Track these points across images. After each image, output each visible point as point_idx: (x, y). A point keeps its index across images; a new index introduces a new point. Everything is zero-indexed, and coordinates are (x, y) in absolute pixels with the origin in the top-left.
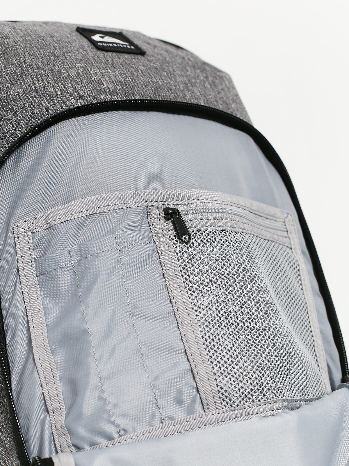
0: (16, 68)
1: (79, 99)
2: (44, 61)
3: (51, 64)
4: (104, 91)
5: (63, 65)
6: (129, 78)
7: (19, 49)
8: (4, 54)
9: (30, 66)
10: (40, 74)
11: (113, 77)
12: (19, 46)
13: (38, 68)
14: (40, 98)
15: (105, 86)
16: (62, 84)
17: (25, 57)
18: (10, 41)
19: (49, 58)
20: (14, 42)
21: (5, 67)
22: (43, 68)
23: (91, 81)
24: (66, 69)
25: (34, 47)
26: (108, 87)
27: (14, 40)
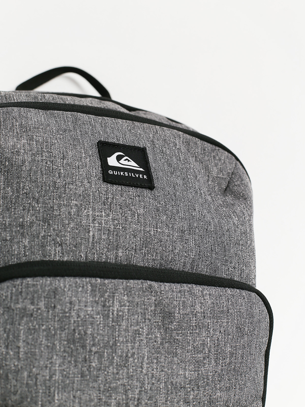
0: (13, 192)
1: (59, 246)
2: (42, 191)
3: (47, 197)
4: (87, 240)
5: (59, 200)
6: (120, 226)
7: (23, 171)
8: (8, 172)
9: (26, 194)
10: (33, 207)
11: (103, 223)
12: (25, 168)
13: (34, 198)
14: (22, 234)
15: (91, 234)
16: (49, 225)
17: (26, 182)
18: (18, 159)
19: (48, 188)
20: (22, 161)
21: (4, 188)
22: (38, 200)
23: (79, 225)
24: (60, 206)
25: (39, 171)
26: (94, 235)
27: (23, 158)
